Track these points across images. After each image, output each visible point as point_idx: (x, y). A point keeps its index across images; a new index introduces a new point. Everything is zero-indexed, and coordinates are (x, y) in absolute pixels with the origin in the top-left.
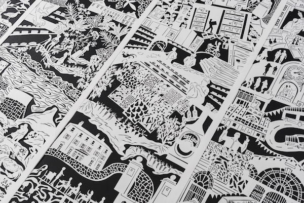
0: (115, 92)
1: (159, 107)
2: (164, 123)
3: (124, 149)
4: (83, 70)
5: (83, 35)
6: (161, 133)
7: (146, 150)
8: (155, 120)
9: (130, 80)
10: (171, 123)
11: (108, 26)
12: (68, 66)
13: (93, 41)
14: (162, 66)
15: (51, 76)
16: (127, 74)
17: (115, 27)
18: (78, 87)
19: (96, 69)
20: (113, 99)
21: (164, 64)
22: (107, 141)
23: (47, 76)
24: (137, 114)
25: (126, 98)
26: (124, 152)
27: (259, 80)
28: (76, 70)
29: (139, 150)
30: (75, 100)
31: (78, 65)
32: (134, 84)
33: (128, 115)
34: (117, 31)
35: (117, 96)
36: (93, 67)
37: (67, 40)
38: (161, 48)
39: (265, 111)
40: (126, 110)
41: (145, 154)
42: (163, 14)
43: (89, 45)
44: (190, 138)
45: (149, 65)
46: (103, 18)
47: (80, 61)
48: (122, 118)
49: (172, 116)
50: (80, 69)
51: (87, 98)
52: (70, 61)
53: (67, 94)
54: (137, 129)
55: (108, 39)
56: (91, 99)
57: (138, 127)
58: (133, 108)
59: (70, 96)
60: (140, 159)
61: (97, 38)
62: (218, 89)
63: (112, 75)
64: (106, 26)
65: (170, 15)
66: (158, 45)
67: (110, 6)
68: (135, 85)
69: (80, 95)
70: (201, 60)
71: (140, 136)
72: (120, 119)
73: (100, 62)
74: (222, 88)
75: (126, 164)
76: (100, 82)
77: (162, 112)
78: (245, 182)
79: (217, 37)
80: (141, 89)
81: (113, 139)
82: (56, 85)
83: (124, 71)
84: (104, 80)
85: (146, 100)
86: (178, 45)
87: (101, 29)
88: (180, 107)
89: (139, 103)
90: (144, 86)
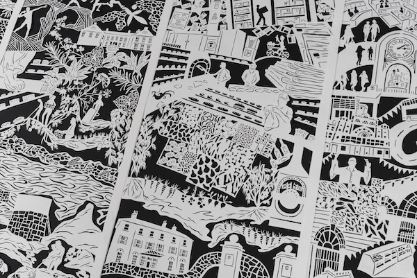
0: (164, 155)
1: (233, 157)
2: (248, 176)
3: (208, 231)
4: (107, 137)
5: (87, 85)
6: (249, 192)
7: (238, 222)
8: (235, 177)
9: (178, 131)
10: (258, 173)
11: (116, 61)
12: (83, 138)
13: (104, 90)
14: (215, 97)
15: (65, 160)
16: (171, 123)
17: (127, 59)
18: (110, 163)
19: (124, 130)
20: (165, 164)
21: (217, 92)
22: (181, 229)
23: (58, 162)
24: (207, 176)
25: (184, 158)
26: (210, 235)
27: (354, 74)
28: (97, 140)
29: (228, 226)
30: (113, 184)
31: (97, 132)
32: (186, 134)
33: (195, 181)
34: (132, 63)
35: (169, 159)
36: (119, 128)
37: (66, 100)
38: (203, 69)
39: (378, 116)
40: (189, 175)
41: (239, 229)
42: (188, 17)
43: (100, 97)
44: (291, 187)
45: (196, 100)
46: (105, 51)
47: (97, 125)
48: (189, 188)
49: (256, 164)
50: (101, 136)
51: (129, 176)
52: (83, 129)
53: (97, 179)
54: (215, 198)
55: (123, 80)
56: (134, 176)
57: (215, 195)
58: (198, 169)
59: (103, 180)
60: (234, 239)
61: (108, 83)
62: (304, 104)
63: (151, 131)
64: (113, 60)
65: (198, 16)
66: (198, 66)
67: (107, 29)
68: (188, 135)
69: (117, 175)
70: (266, 70)
71: (223, 205)
72: (186, 192)
73: (127, 117)
74: (308, 101)
75: (218, 252)
76: (138, 146)
77: (239, 161)
78: (385, 223)
79: (276, 29)
80: (199, 139)
81: (187, 222)
82: (78, 170)
83: (165, 120)
84: (142, 142)
85: (211, 151)
86: (225, 57)
87: (108, 67)
88: (261, 146)
89: (204, 160)
90: (201, 132)
